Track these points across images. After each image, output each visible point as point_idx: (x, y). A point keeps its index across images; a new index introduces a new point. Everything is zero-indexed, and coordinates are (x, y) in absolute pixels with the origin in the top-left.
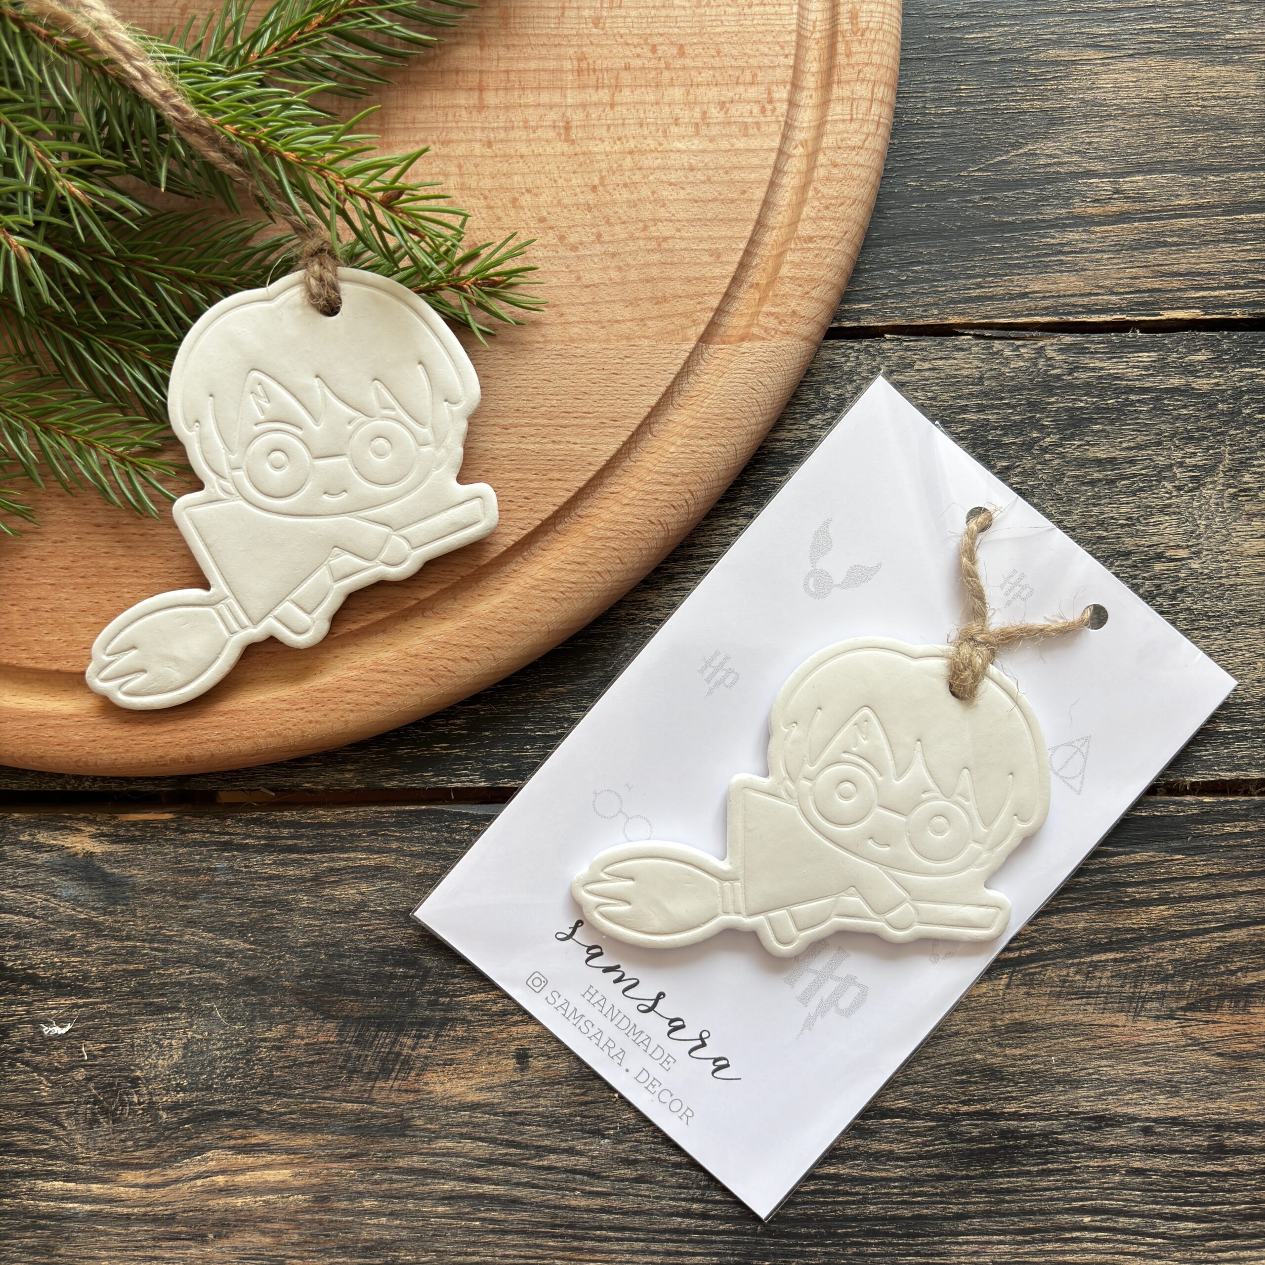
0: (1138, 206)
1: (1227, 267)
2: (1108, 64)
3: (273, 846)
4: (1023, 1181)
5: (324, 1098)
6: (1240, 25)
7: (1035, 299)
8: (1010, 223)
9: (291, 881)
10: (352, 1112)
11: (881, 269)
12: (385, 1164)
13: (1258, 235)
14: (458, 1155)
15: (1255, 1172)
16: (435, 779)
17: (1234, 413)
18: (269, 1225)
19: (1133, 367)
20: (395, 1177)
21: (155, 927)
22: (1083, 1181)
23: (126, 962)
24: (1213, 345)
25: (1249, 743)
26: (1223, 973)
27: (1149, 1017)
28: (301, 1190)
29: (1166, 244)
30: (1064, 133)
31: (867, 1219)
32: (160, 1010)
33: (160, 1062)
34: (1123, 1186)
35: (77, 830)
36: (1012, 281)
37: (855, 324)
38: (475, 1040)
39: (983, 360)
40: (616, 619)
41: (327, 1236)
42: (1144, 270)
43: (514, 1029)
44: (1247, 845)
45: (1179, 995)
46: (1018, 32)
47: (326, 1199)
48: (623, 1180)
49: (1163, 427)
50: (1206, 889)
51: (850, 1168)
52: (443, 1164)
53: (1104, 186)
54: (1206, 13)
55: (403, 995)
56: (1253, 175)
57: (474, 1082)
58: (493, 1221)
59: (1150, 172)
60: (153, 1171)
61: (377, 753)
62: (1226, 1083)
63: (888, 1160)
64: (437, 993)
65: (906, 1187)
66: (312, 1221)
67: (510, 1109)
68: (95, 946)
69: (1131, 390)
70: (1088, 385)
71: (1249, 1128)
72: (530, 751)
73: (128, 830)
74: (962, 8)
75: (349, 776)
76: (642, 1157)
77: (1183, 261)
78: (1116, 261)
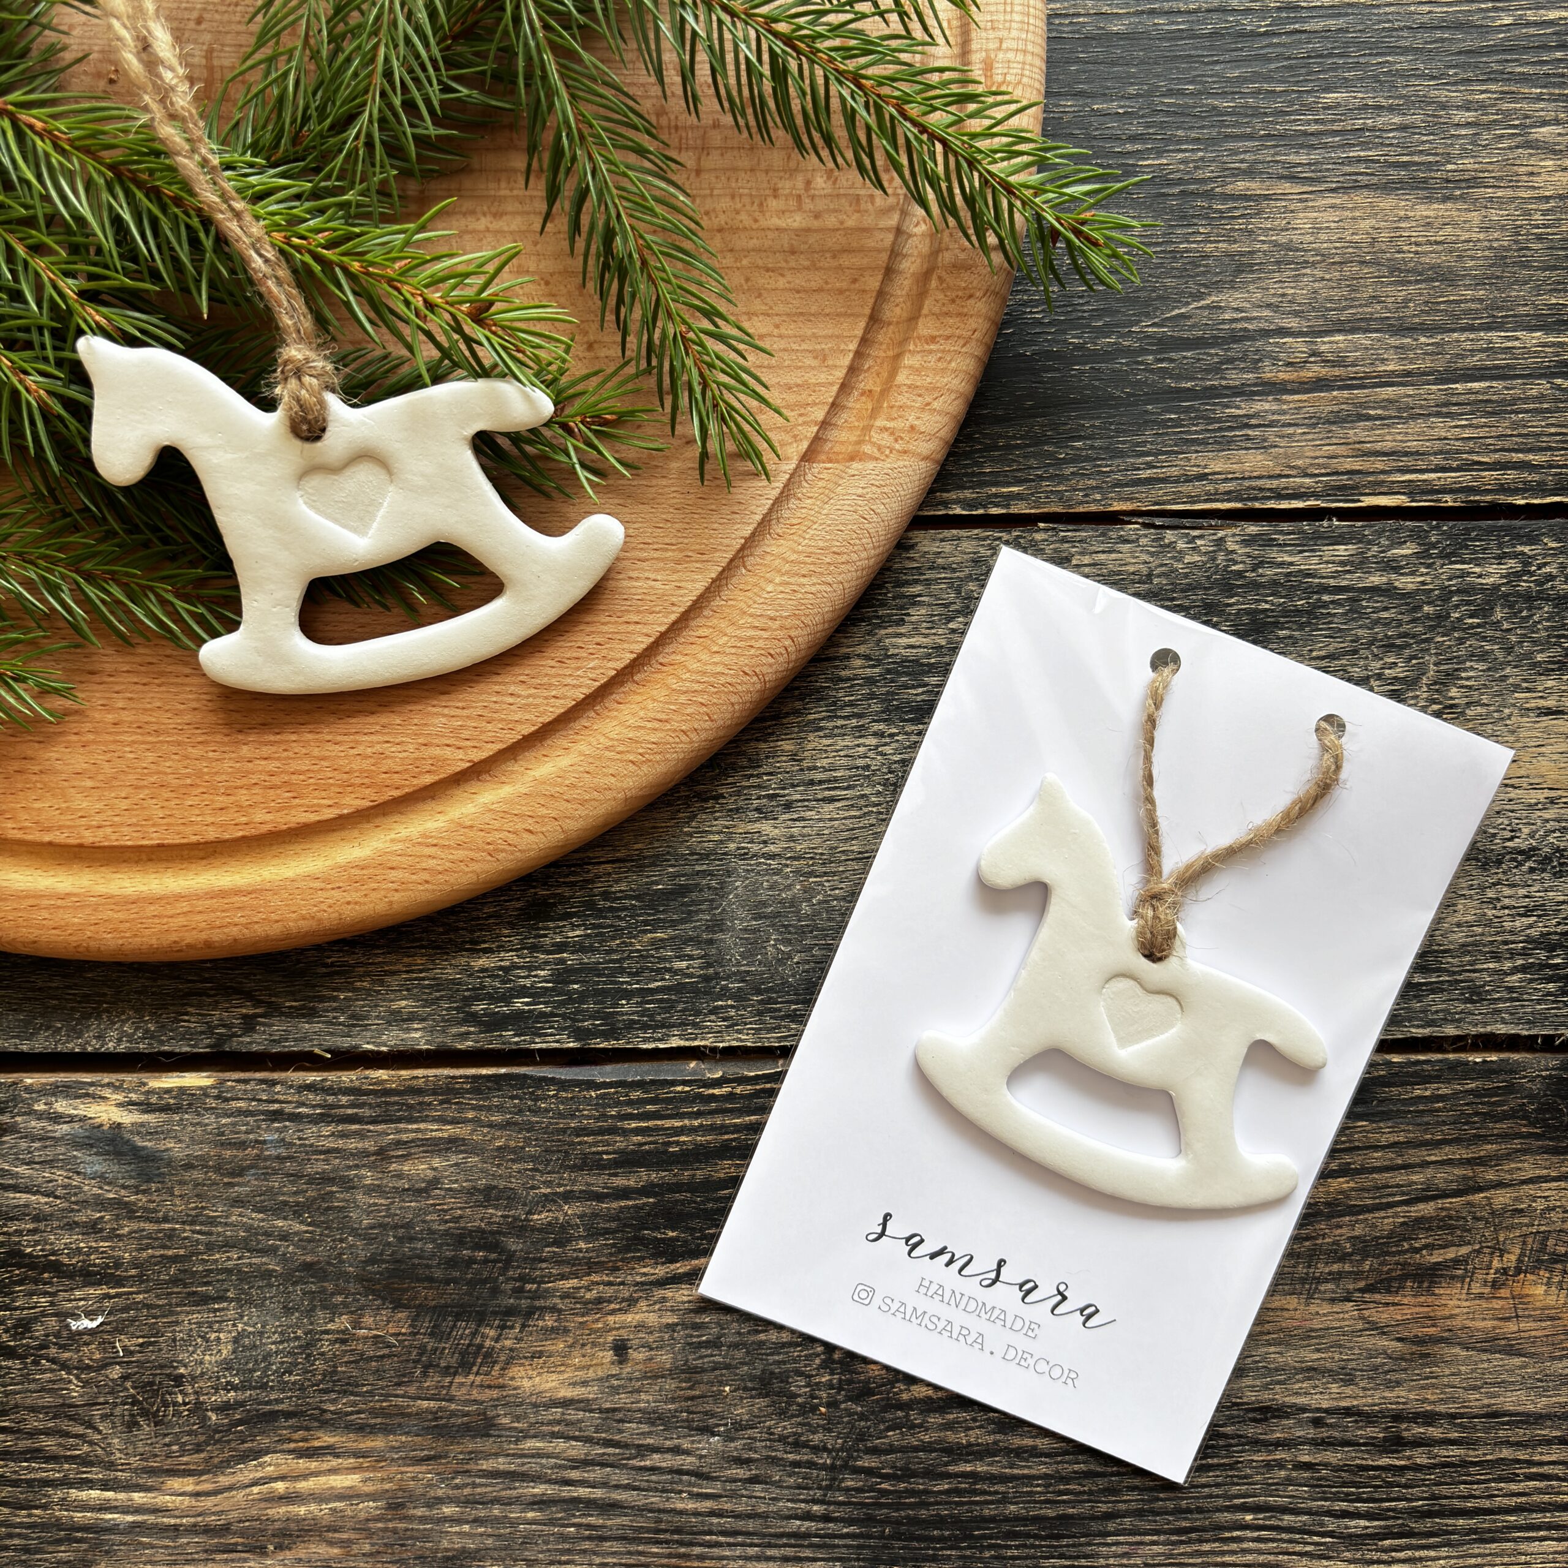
0: (1337, 372)
1: (1438, 445)
2: (1306, 200)
3: (329, 1116)
5: (397, 1396)
6: (1465, 153)
7: (1216, 482)
8: (1188, 389)
9: (352, 1154)
10: (428, 1411)
11: (1036, 445)
12: (467, 1467)
13: (1474, 408)
14: (548, 1456)
15: (1435, 1466)
16: (516, 1039)
17: (1441, 618)
18: (337, 1535)
19: (1328, 562)
20: (478, 1481)
21: (196, 1208)
22: (1246, 1477)
23: (164, 1247)
24: (1419, 537)
25: (1445, 996)
26: (1407, 1251)
27: (1323, 1300)
28: (372, 1497)
29: (1369, 418)
30: (1253, 282)
31: (1007, 1519)
32: (204, 1300)
33: (207, 1358)
34: (1289, 1481)
35: (101, 1097)
36: (1188, 460)
37: (1004, 511)
38: (566, 1331)
39: (1152, 554)
40: (725, 854)
41: (402, 1545)
42: (1343, 447)
43: (611, 1319)
44: (1438, 1110)
45: (1357, 1275)
46: (1202, 159)
47: (401, 1506)
48: (735, 1481)
49: (1360, 632)
50: (1391, 1159)
51: (989, 1465)
52: (532, 1466)
53: (1299, 346)
54: (1425, 138)
55: (484, 1282)
56: (1472, 336)
57: (566, 1376)
58: (589, 1527)
59: (1353, 331)
60: (203, 1478)
61: (447, 1009)
62: (1405, 1370)
63: (1032, 1456)
64: (523, 1279)
65: (1051, 1485)
66: (386, 1530)
67: (608, 1405)
68: (127, 1229)
69: (1326, 589)
70: (1274, 583)
71: (1429, 1418)
72: (626, 1007)
73: (161, 1098)
74: (1135, 128)
75: (417, 1035)
76: (756, 1456)
77: (1388, 438)
78: (1310, 437)
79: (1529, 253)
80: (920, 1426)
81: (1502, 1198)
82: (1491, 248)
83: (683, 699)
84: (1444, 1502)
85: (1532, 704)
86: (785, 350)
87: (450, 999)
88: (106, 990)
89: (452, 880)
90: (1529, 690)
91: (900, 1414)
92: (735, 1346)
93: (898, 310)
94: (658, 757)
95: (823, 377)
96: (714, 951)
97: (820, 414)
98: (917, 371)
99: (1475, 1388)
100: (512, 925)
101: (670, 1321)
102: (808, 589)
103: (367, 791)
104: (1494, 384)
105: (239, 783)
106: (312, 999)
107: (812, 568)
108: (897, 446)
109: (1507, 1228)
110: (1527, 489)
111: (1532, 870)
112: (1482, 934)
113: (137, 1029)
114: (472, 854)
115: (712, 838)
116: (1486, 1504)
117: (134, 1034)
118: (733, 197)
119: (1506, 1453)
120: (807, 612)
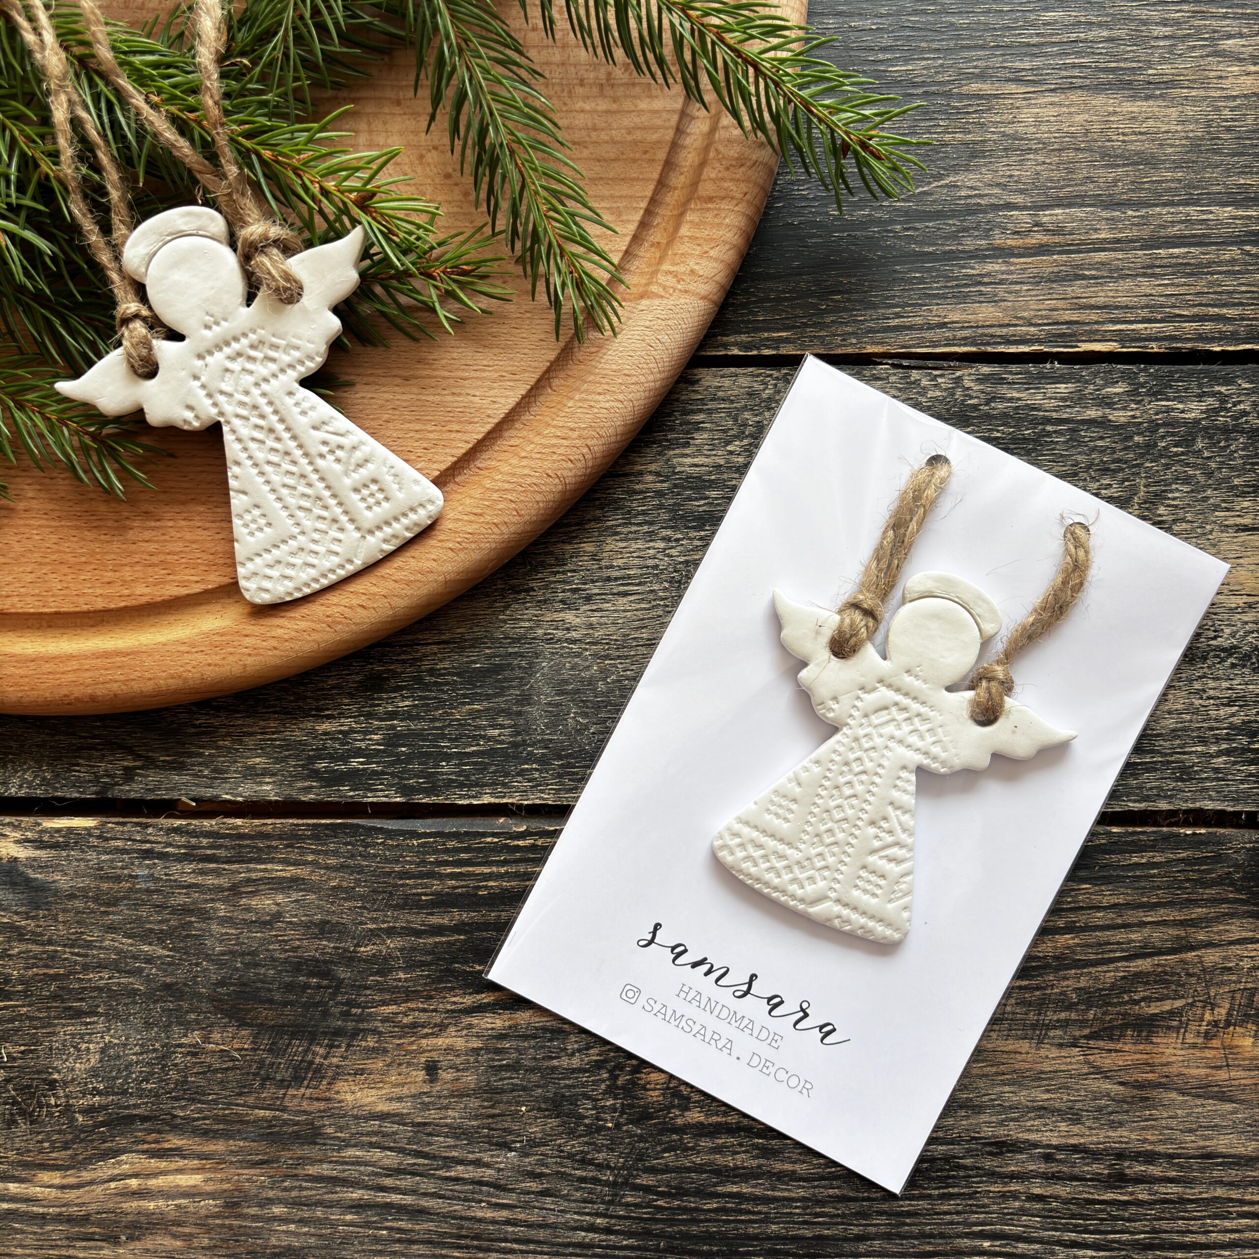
0: (1057, 239)
1: (1144, 301)
2: (1030, 99)
3: (192, 855)
4: (923, 1204)
5: (237, 1105)
6: (1163, 60)
7: (954, 329)
8: (930, 253)
9: (209, 890)
10: (264, 1119)
11: (801, 297)
12: (295, 1171)
13: (1175, 269)
14: (366, 1164)
15: (1155, 1202)
16: (351, 793)
17: (1150, 446)
18: (180, 1229)
19: (1050, 398)
20: (304, 1184)
21: (76, 933)
22: (984, 1206)
23: (47, 966)
24: (1129, 378)
25: (1158, 775)
26: (1127, 1003)
27: (1052, 1045)
28: (212, 1195)
29: (1084, 277)
30: (985, 165)
31: (769, 1238)
32: (78, 1014)
33: (78, 1065)
34: (1023, 1212)
35: (2, 835)
36: (931, 311)
37: (774, 352)
38: (385, 1051)
39: (900, 390)
40: (534, 638)
41: (237, 1241)
42: (1062, 302)
43: (424, 1042)
44: (1154, 876)
45: (1082, 1023)
46: (941, 66)
47: (236, 1204)
48: (528, 1193)
49: (1080, 458)
50: (1112, 919)
51: (753, 1187)
52: (352, 1172)
53: (1024, 218)
54: (1129, 48)
55: (317, 1005)
56: (1172, 210)
57: (384, 1092)
58: (400, 1230)
59: (1070, 205)
60: (68, 1173)
61: (294, 766)
62: (1127, 1111)
63: (791, 1180)
64: (350, 1004)
65: (808, 1207)
66: (223, 1226)
67: (419, 1120)
68: (17, 950)
69: (1048, 421)
70: (1005, 415)
71: (1150, 1157)
72: (445, 767)
73: (52, 837)
74: (886, 41)
75: (268, 788)
76: (548, 1171)
77: (1100, 294)
78: (1034, 293)
79: (1220, 142)
80: (692, 1149)
81: (1212, 957)
82: (1187, 138)
83: (495, 496)
84: (1164, 1236)
85: (1231, 522)
87: (297, 757)
88: (12, 744)
89: (297, 648)
90: (1228, 510)
91: (675, 1137)
92: (531, 1070)
93: (682, 178)
94: (473, 546)
96: (522, 722)
98: (697, 225)
99: (1191, 1131)
100: (351, 696)
101: (475, 1046)
102: (603, 405)
104: (1192, 250)
105: (124, 561)
106: (181, 754)
107: (606, 387)
108: (679, 287)
109: (1217, 984)
110: (1221, 338)
111: (1233, 666)
112: (1191, 721)
113: (35, 777)
114: (314, 625)
115: (523, 624)
116: (1202, 1239)
117: (33, 781)
119: (1220, 1192)
120: (602, 424)
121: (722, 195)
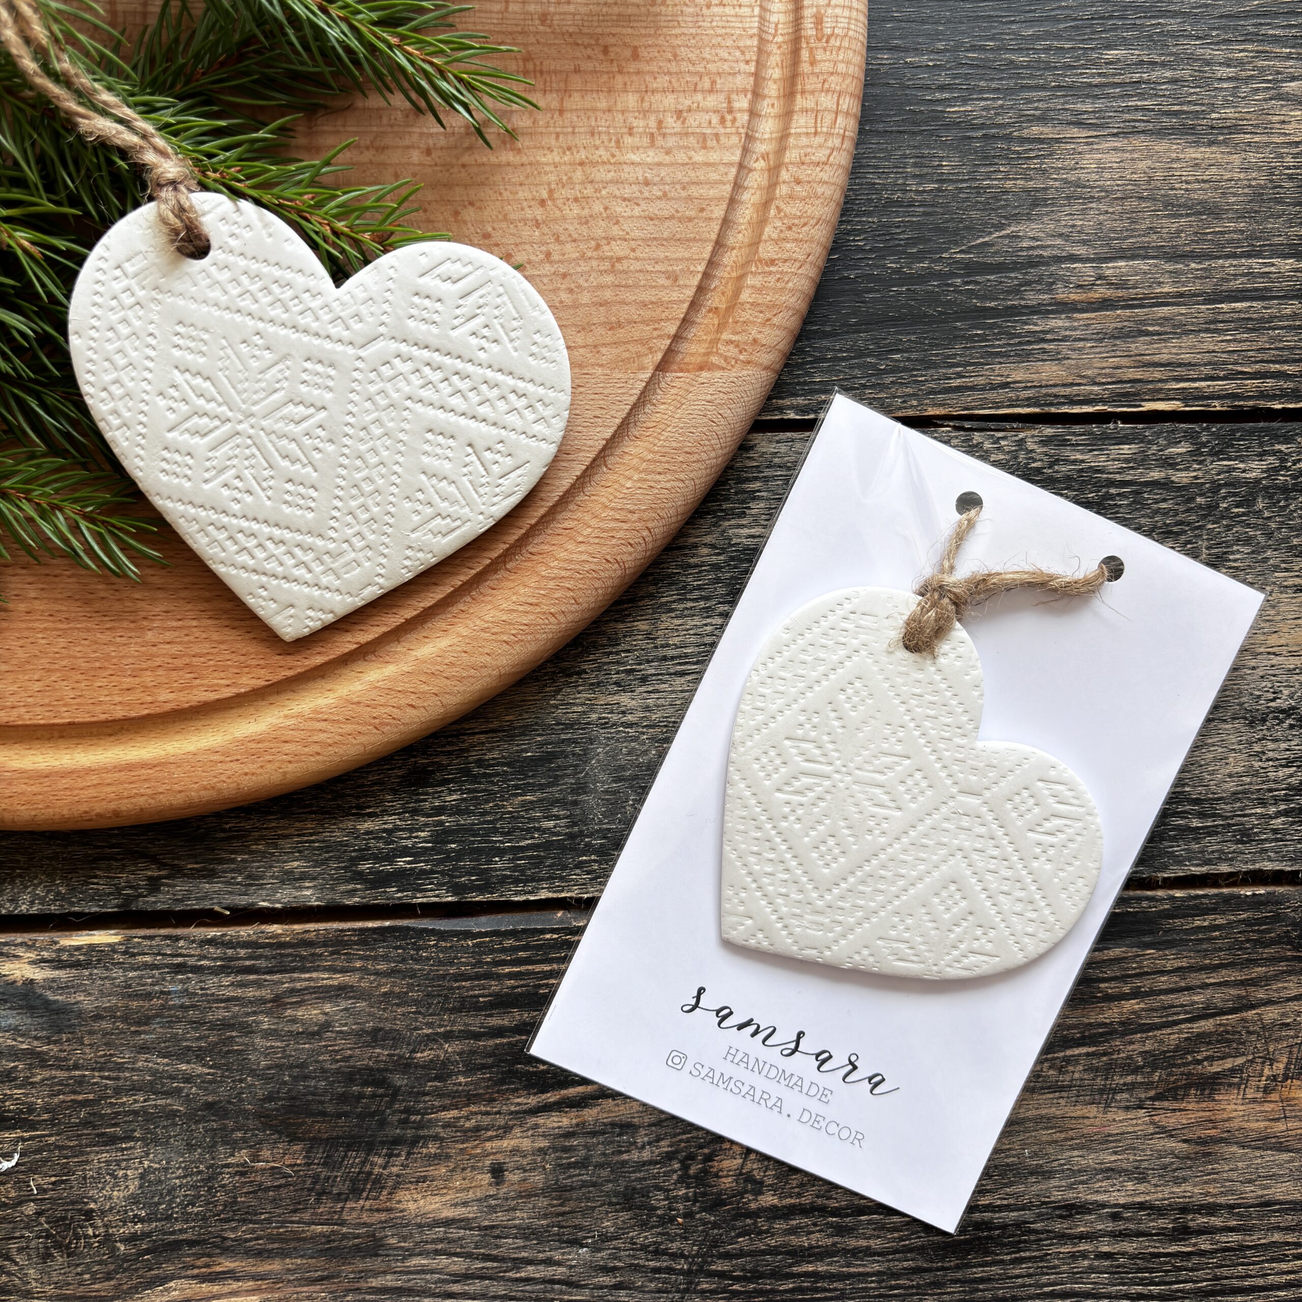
0: (1120, 293)
1: (1207, 357)
2: (1092, 144)
3: (229, 967)
4: (996, 1270)
5: (292, 1222)
6: (1226, 104)
7: (1016, 389)
8: (992, 308)
9: (251, 1002)
10: (322, 1235)
11: (859, 357)
12: (357, 1285)
13: (1238, 325)
14: (432, 1272)
15: (1216, 1251)
16: (399, 895)
17: (1212, 507)
19: (1114, 460)
20: (368, 1296)
21: (105, 1055)
22: (1054, 1267)
23: (74, 1092)
24: (1192, 437)
25: (1219, 838)
26: (1189, 1064)
27: (1119, 1108)
29: (1148, 333)
30: (1047, 214)
32: (113, 1140)
33: (115, 1193)
34: (1091, 1270)
35: (14, 956)
36: (993, 370)
38: (448, 1157)
40: (588, 723)
42: (1126, 359)
43: (488, 1145)
44: (1216, 938)
45: (1148, 1085)
46: (1001, 107)
48: (602, 1288)
49: (1143, 521)
50: (1176, 982)
51: (828, 1265)
52: (418, 1281)
53: (1087, 271)
54: (1192, 90)
55: (372, 1114)
56: (1235, 263)
57: (448, 1197)
59: (1133, 257)
61: (335, 869)
62: (1190, 1167)
63: (866, 1255)
64: (408, 1111)
65: (883, 1281)
67: (487, 1223)
68: (39, 1077)
69: (1112, 483)
70: (1069, 478)
71: (1212, 1209)
72: (499, 863)
73: (71, 955)
74: (944, 79)
75: (308, 893)
76: (621, 1264)
77: (1164, 351)
78: (1098, 350)
79: (1282, 191)
80: (767, 1232)
81: (1271, 1014)
82: (1250, 186)
83: (551, 584)
84: (1225, 1282)
85: (1290, 582)
86: (641, 271)
87: (338, 859)
88: (19, 857)
89: (341, 752)
90: (1287, 570)
91: (749, 1221)
92: (600, 1166)
93: (740, 236)
94: (529, 637)
95: (675, 296)
96: (578, 812)
97: (672, 329)
98: (759, 290)
99: (1250, 1181)
100: (394, 791)
101: (542, 1145)
102: (663, 485)
103: (263, 671)
104: (1254, 304)
105: (144, 665)
106: (211, 861)
107: (667, 466)
108: (741, 357)
109: (1276, 1040)
110: (1283, 395)
111: (1292, 727)
112: (1251, 783)
113: (48, 892)
114: (359, 728)
115: (575, 709)
116: (1260, 1282)
117: (46, 896)
118: (593, 134)
119: (1277, 1237)
120: (662, 505)
121: (784, 256)
